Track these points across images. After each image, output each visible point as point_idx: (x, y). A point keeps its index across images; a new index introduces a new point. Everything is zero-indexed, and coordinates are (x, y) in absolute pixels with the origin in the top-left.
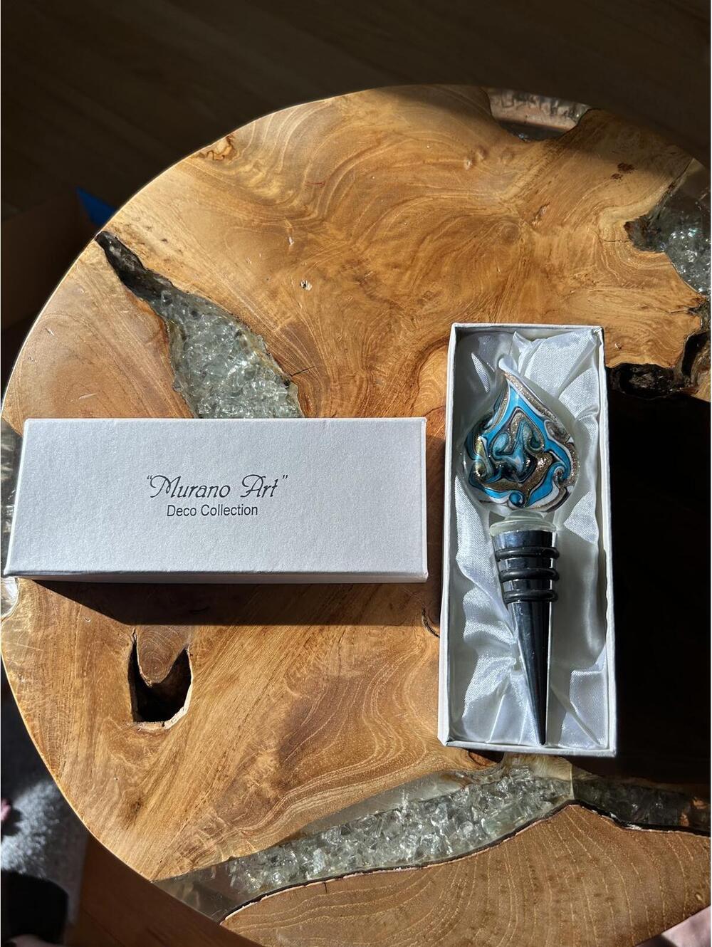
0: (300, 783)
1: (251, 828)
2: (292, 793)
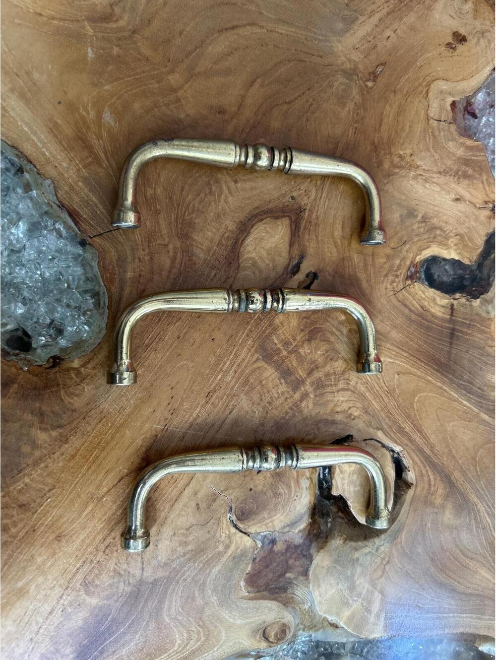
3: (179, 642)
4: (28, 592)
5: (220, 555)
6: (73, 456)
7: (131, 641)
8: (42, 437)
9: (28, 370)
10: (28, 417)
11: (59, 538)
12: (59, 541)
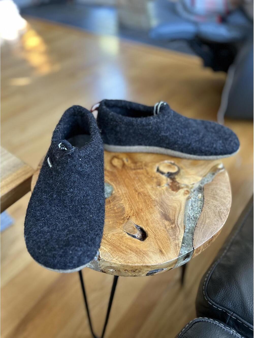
0: (175, 220)
1: (178, 233)
2: (176, 222)
3: (176, 205)
4: (147, 219)
5: (164, 192)
6: (129, 200)
7: (170, 211)
8: (122, 202)
9: (110, 198)
10: (117, 202)
11: (141, 210)
12: (142, 210)
